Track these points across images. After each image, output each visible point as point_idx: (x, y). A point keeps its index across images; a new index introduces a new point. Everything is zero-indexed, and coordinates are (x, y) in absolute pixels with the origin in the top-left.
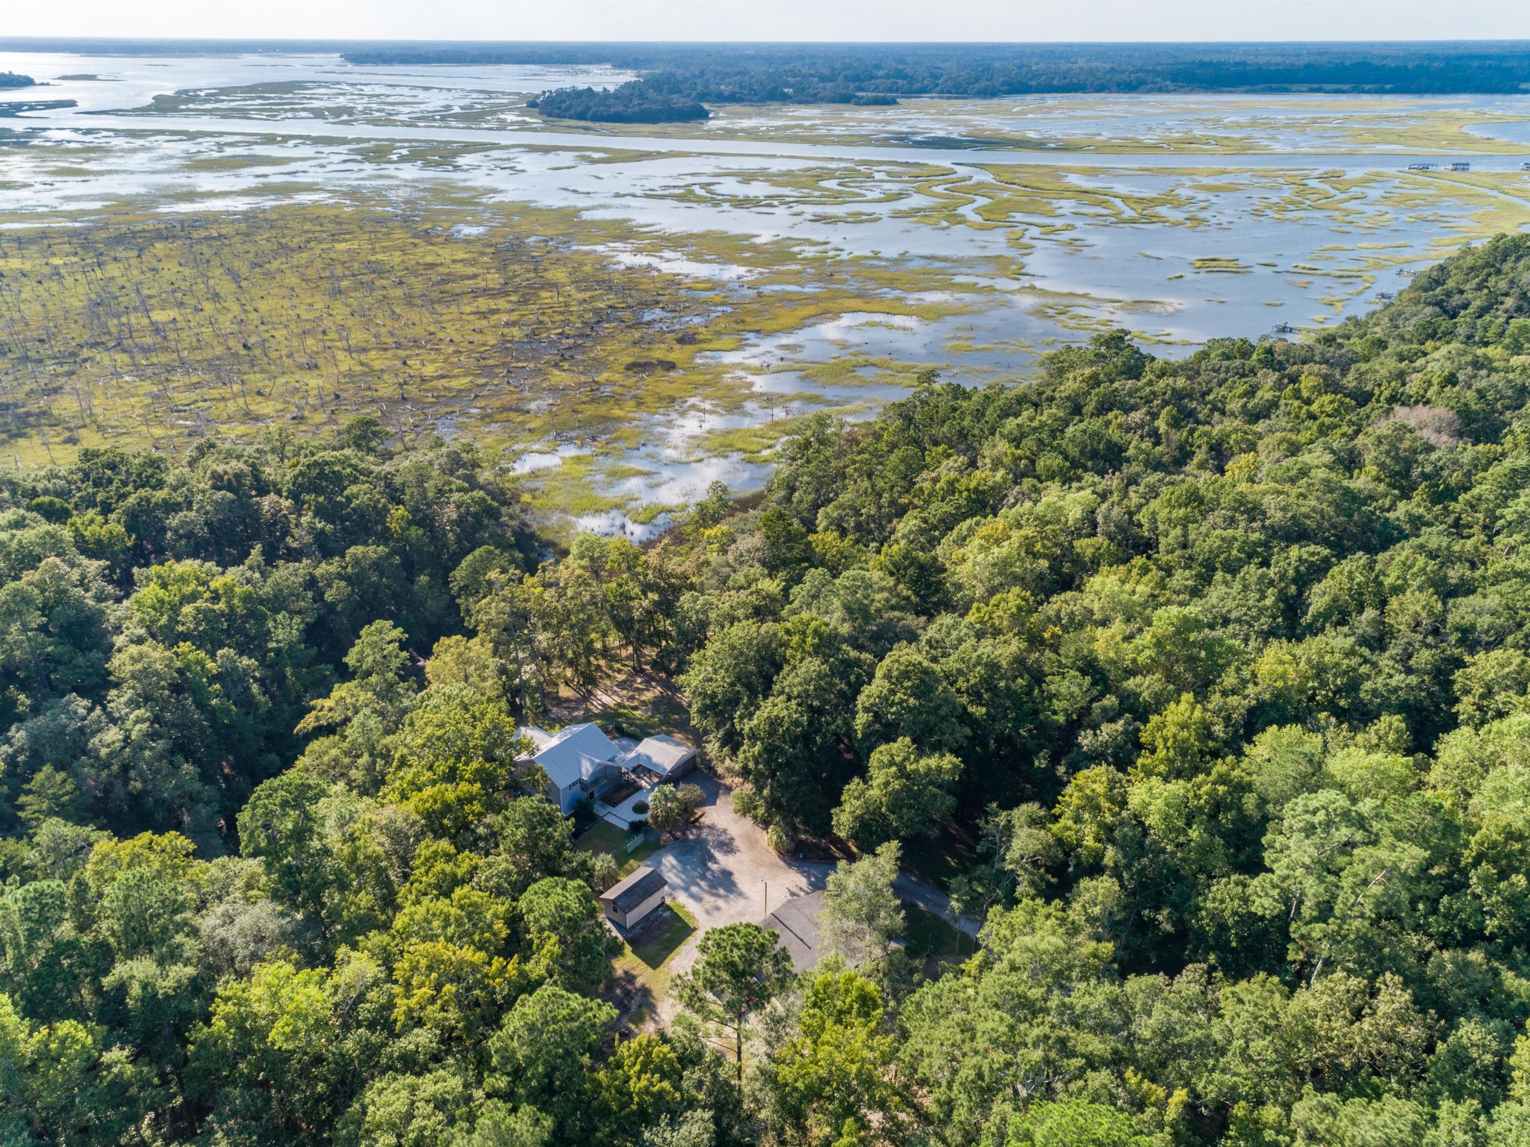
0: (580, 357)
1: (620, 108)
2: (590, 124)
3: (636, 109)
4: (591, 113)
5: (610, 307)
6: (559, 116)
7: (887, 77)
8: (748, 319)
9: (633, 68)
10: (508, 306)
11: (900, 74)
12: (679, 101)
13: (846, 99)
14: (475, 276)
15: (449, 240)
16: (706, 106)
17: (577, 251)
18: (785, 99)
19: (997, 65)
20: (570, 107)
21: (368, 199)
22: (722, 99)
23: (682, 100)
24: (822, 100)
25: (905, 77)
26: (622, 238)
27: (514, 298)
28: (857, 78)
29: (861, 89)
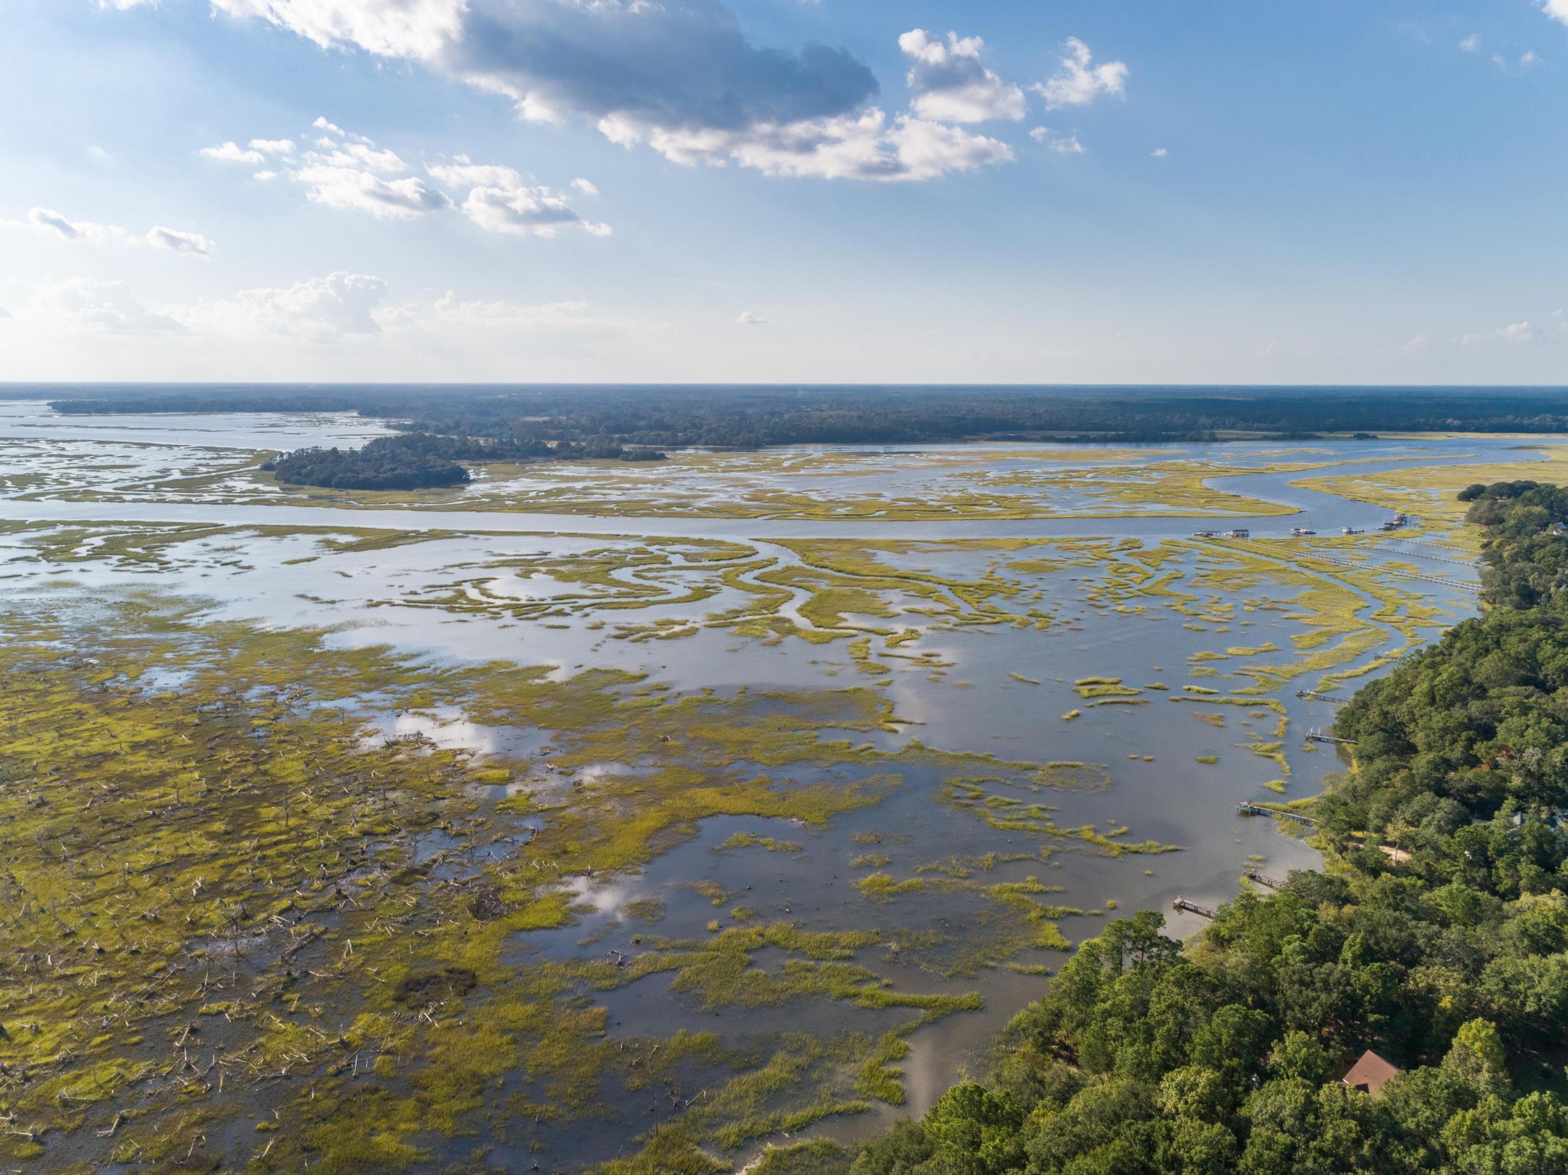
0: (318, 974)
1: (370, 474)
2: (335, 492)
3: (389, 474)
4: (335, 480)
5: (366, 833)
6: (298, 482)
7: (650, 427)
8: (572, 846)
9: (382, 416)
10: (209, 846)
11: (660, 425)
12: (436, 464)
13: (614, 455)
14: (160, 779)
15: (134, 703)
16: (464, 464)
17: (318, 712)
18: (549, 455)
19: (750, 411)
20: (312, 472)
21: (29, 626)
22: (481, 456)
23: (440, 462)
24: (589, 454)
25: (667, 428)
26: (376, 683)
27: (218, 827)
28: (618, 429)
29: (625, 441)
